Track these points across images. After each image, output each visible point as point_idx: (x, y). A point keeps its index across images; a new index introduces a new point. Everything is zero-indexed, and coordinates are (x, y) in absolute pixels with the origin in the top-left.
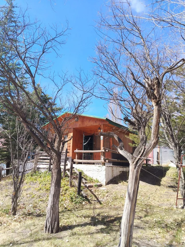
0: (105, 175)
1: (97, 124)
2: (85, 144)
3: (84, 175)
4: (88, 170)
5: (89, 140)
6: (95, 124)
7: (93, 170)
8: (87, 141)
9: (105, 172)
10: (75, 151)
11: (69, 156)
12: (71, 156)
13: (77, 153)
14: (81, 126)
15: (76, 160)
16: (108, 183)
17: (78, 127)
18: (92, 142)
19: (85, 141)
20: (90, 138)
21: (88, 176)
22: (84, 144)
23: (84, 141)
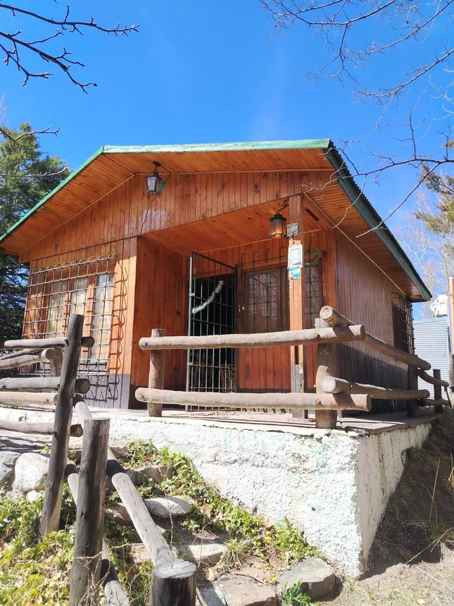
0: (354, 498)
1: (264, 198)
2: (200, 308)
3: (201, 488)
4: (224, 458)
5: (217, 290)
6: (253, 200)
7: (260, 459)
8: (206, 297)
9: (349, 477)
10: (143, 341)
11: (117, 369)
12: (128, 371)
13: (157, 352)
14: (179, 220)
15: (149, 393)
16: (375, 562)
17: (163, 226)
18: (230, 303)
19: (198, 294)
20: (221, 282)
21: (223, 494)
22: (195, 310)
23: (191, 294)
